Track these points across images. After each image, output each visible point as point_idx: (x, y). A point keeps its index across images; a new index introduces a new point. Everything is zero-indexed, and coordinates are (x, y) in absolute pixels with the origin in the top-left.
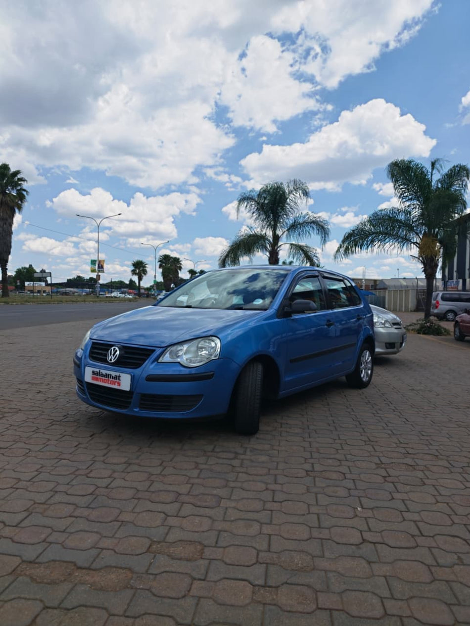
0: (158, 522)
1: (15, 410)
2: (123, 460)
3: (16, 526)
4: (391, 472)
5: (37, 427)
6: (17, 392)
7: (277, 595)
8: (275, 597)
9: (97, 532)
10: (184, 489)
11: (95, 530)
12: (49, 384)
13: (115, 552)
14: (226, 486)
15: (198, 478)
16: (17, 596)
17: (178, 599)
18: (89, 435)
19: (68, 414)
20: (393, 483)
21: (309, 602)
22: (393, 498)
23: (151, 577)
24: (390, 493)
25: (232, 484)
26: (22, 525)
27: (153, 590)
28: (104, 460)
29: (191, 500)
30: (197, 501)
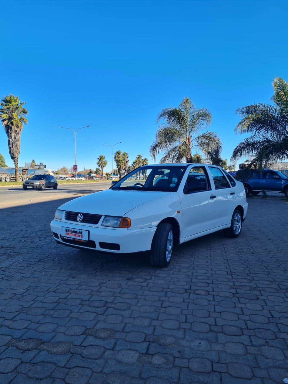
0: (92, 318)
1: (17, 254)
2: (77, 283)
3: (11, 320)
4: (238, 291)
5: (29, 264)
6: (20, 242)
7: (152, 358)
8: (150, 360)
9: (56, 323)
10: (110, 300)
11: (55, 322)
12: (39, 237)
13: (65, 334)
14: (135, 298)
15: (120, 293)
16: (8, 356)
17: (96, 359)
18: (59, 268)
19: (49, 255)
20: (238, 298)
21: (169, 363)
22: (235, 307)
23: (83, 348)
24: (235, 303)
25: (139, 297)
26: (15, 319)
27: (83, 355)
28: (66, 283)
29: (113, 306)
30: (116, 306)
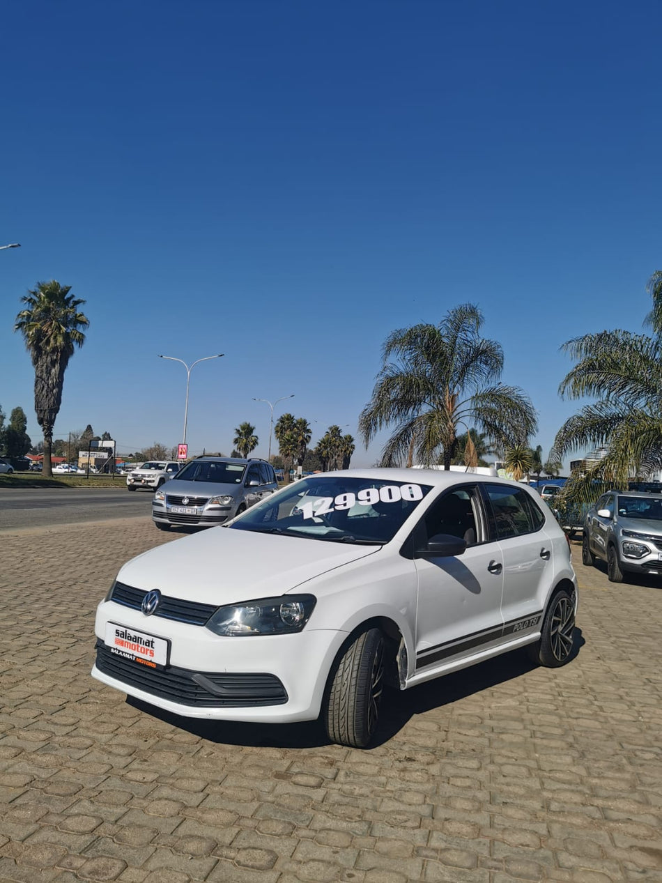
10: (225, 837)
14: (290, 835)
15: (253, 817)
25: (300, 833)
29: (232, 855)
30: (241, 857)
